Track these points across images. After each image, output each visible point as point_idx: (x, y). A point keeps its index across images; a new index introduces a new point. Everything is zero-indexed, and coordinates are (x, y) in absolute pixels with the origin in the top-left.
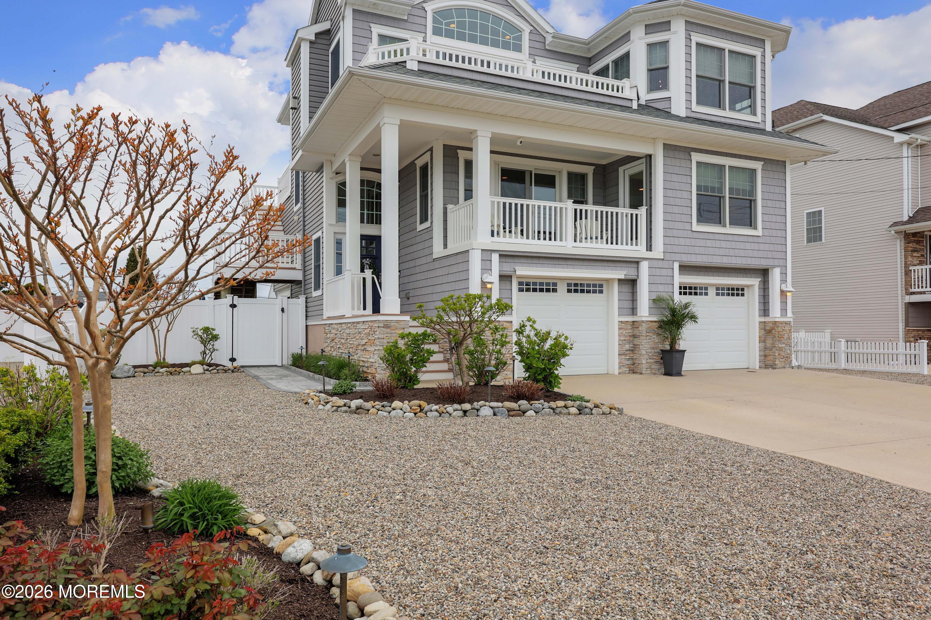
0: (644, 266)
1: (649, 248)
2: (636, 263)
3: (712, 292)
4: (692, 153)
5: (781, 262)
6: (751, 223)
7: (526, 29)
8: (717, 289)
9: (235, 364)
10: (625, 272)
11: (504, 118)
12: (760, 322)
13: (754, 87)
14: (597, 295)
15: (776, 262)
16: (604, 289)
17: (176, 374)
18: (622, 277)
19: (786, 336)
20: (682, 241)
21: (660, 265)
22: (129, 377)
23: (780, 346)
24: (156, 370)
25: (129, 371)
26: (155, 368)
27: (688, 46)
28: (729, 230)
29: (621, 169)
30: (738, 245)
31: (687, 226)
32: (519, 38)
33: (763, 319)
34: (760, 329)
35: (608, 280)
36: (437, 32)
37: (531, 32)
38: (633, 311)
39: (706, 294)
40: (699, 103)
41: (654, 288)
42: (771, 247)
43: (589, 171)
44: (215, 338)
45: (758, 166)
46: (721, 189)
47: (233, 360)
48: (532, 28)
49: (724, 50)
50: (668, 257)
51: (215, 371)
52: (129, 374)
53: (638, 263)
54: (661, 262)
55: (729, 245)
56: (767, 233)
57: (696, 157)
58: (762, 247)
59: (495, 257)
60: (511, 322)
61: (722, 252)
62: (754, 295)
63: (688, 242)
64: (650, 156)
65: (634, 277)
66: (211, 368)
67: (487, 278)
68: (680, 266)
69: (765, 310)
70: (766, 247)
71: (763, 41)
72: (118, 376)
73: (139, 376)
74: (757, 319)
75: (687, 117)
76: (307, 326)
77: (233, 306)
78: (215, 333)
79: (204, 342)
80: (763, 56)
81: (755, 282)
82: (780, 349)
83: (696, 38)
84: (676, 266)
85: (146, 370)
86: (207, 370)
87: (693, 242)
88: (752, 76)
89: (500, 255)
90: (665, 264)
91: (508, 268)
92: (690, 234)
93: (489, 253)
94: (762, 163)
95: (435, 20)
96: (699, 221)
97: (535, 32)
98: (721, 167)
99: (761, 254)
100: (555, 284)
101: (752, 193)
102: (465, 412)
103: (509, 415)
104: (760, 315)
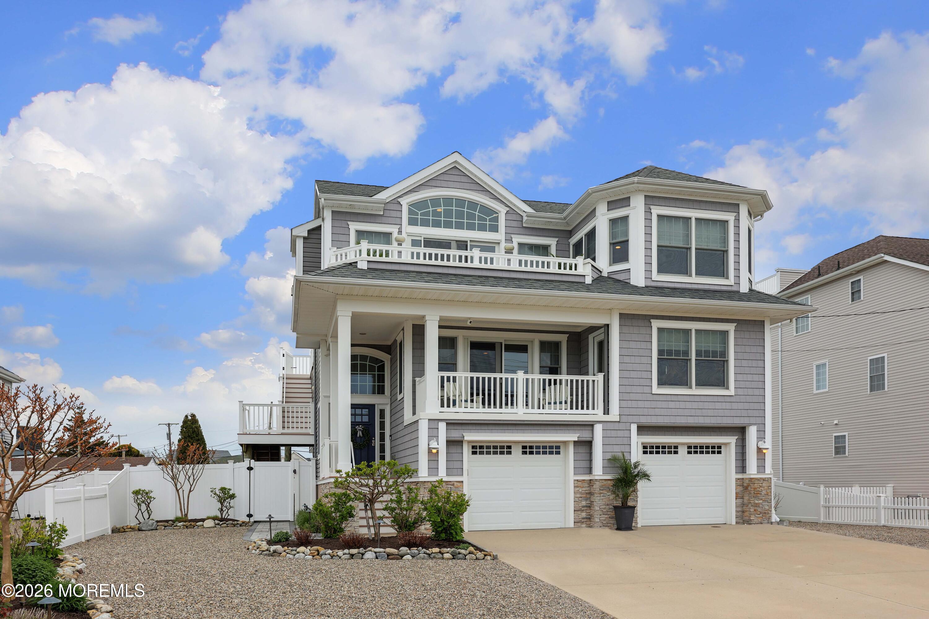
0: (598, 429)
1: (606, 411)
2: (590, 426)
3: (683, 451)
4: (652, 320)
5: (759, 420)
6: (722, 383)
7: (502, 211)
8: (689, 447)
9: (252, 520)
10: (578, 435)
11: (452, 302)
12: (737, 479)
13: (727, 251)
14: (554, 456)
15: (752, 420)
16: (561, 450)
17: (191, 528)
18: (576, 439)
19: (764, 492)
20: (641, 404)
21: (616, 426)
22: (152, 530)
23: (756, 502)
24: (175, 524)
25: (152, 525)
26: (174, 523)
27: (648, 219)
28: (695, 391)
29: (591, 337)
30: (706, 405)
31: (647, 390)
32: (496, 219)
33: (740, 476)
34: (737, 485)
35: (565, 443)
36: (412, 222)
37: (507, 213)
38: (590, 470)
39: (676, 453)
40: (661, 270)
41: (609, 448)
42: (746, 406)
43: (563, 339)
44: (233, 497)
45: (731, 328)
46: (687, 353)
47: (250, 516)
48: (508, 209)
49: (690, 218)
50: (624, 419)
51: (225, 525)
52: (153, 528)
53: (592, 426)
54: (617, 424)
55: (695, 405)
56: (740, 392)
57: (656, 324)
58: (735, 406)
59: (442, 426)
60: (462, 482)
61: (687, 412)
62: (731, 453)
63: (647, 404)
64: (608, 325)
65: (590, 439)
66: (221, 523)
67: (434, 444)
68: (638, 427)
69: (742, 467)
70: (741, 406)
71: (738, 205)
72: (143, 529)
73: (161, 529)
74: (734, 476)
75: (646, 287)
76: (317, 486)
77: (250, 469)
78: (231, 492)
79: (221, 501)
80: (737, 220)
81: (732, 440)
82: (757, 505)
83: (656, 211)
84: (634, 428)
85: (166, 524)
86: (218, 524)
87: (654, 404)
88: (725, 240)
89: (447, 424)
90: (622, 426)
91: (456, 434)
92: (650, 397)
93: (436, 422)
94: (735, 324)
95: (410, 212)
96: (661, 383)
97: (511, 212)
98: (687, 332)
99: (733, 413)
100: (510, 447)
101: (724, 353)
102: (352, 556)
103: (388, 559)
104: (738, 472)
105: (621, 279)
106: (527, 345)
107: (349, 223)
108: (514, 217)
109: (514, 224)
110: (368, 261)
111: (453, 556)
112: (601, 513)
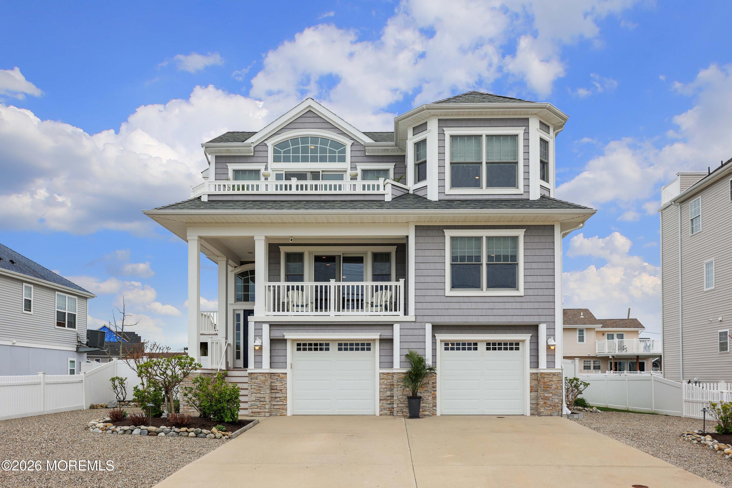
0: (397, 327)
1: (407, 313)
2: (390, 325)
3: (482, 347)
4: (444, 230)
5: (549, 319)
6: (513, 285)
7: (348, 143)
8: (488, 344)
10: (380, 334)
12: (532, 374)
13: (517, 163)
14: (366, 352)
15: (542, 319)
16: (372, 347)
18: (380, 337)
19: (554, 386)
20: (435, 306)
21: (413, 326)
23: (546, 395)
27: (441, 140)
28: (485, 292)
30: (497, 306)
31: (440, 293)
32: (344, 151)
33: (535, 371)
34: (532, 379)
35: (374, 340)
36: (276, 159)
37: (353, 144)
38: (391, 366)
39: (476, 349)
40: (454, 185)
41: (406, 345)
42: (536, 305)
43: (393, 250)
45: (520, 233)
46: (478, 258)
48: (352, 142)
49: (482, 136)
50: (420, 319)
53: (392, 325)
54: (413, 324)
55: (486, 306)
56: (530, 292)
57: (449, 234)
58: (525, 305)
59: (266, 328)
60: (286, 374)
61: (478, 312)
62: (526, 348)
63: (441, 306)
64: (408, 237)
65: (390, 337)
67: (257, 342)
68: (433, 326)
69: (535, 363)
70: (531, 305)
71: (528, 119)
74: (528, 371)
75: (439, 201)
80: (527, 133)
81: (526, 337)
82: (546, 398)
83: (449, 132)
84: (429, 327)
87: (446, 306)
88: (515, 153)
89: (271, 325)
90: (418, 326)
91: (277, 334)
92: (443, 299)
93: (260, 324)
94: (525, 230)
95: (275, 151)
96: (454, 286)
97: (356, 143)
98: (479, 239)
99: (524, 312)
100: (327, 345)
101: (514, 257)
102: (125, 431)
103: (148, 435)
104: (533, 367)
105: (421, 195)
106: (363, 257)
107: (228, 164)
108: (359, 148)
109: (359, 154)
110: (208, 195)
111: (196, 435)
112: (398, 402)
